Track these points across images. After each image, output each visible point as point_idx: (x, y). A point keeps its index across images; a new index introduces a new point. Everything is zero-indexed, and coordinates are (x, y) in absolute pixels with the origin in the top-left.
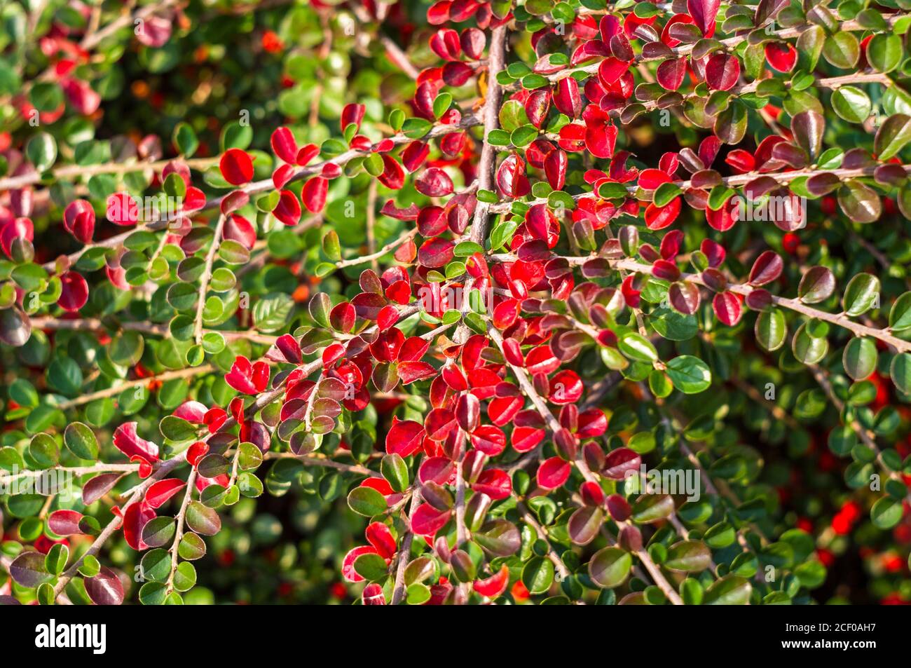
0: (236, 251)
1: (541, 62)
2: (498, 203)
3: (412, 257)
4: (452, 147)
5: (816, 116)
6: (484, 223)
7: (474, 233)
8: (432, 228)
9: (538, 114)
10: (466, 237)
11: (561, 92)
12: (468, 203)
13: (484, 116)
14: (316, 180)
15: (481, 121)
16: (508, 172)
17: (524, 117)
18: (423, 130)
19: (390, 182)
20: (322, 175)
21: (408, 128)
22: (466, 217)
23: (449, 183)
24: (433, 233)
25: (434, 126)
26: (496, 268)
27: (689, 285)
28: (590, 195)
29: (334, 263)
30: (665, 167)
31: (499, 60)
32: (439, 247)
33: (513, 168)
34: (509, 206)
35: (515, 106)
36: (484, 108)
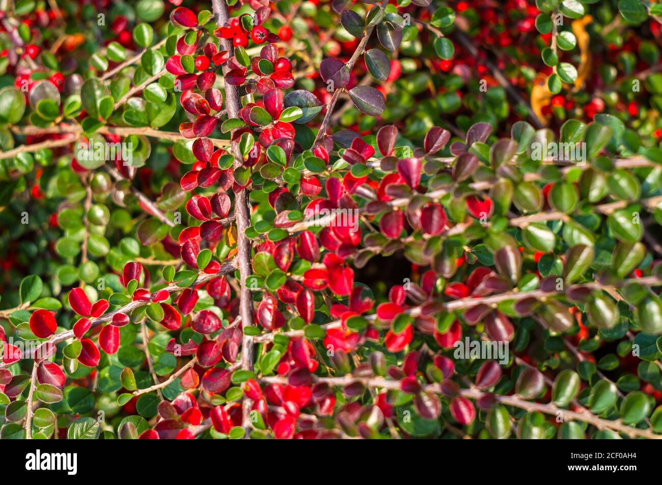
0: (51, 392)
1: (280, 217)
2: (261, 335)
3: (195, 384)
4: (216, 291)
5: (513, 251)
6: (251, 352)
7: (243, 360)
8: (209, 359)
9: (285, 261)
10: (238, 364)
11: (302, 244)
12: (235, 336)
13: (238, 264)
14: (108, 327)
15: (236, 267)
16: (266, 310)
17: (273, 264)
18: (191, 279)
19: (169, 324)
20: (113, 324)
21: (178, 279)
22: (236, 348)
23: (217, 320)
24: (211, 363)
25: (198, 275)
26: (267, 389)
27: (430, 395)
28: (336, 325)
29: (131, 392)
30: (395, 297)
31: (244, 217)
32: (218, 375)
33: (270, 307)
34: (271, 337)
35: (265, 256)
36: (237, 257)
